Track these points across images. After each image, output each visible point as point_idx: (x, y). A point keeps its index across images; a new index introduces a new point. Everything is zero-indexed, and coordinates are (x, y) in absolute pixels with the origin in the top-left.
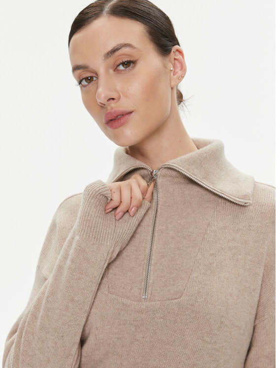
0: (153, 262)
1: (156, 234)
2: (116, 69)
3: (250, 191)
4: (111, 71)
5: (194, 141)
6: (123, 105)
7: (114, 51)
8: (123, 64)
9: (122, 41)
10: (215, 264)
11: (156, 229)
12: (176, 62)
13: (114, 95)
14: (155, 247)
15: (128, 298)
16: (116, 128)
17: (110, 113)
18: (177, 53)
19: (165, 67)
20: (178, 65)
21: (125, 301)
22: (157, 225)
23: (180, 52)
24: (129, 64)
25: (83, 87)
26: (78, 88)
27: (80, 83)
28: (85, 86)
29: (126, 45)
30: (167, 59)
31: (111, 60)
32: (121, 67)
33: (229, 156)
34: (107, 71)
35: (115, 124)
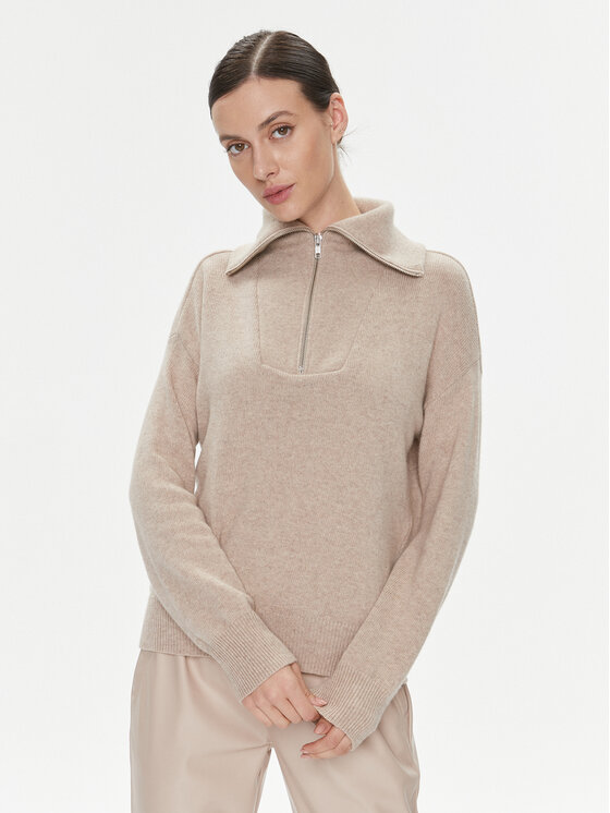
0: (309, 332)
1: (313, 302)
2: (271, 138)
3: (421, 262)
4: (266, 140)
5: (356, 200)
6: (283, 178)
7: (268, 121)
8: (279, 130)
9: (277, 110)
10: (378, 338)
11: (314, 297)
12: (336, 112)
13: (273, 169)
14: (312, 316)
15: (283, 369)
16: (278, 203)
17: (270, 190)
18: (337, 102)
19: (325, 124)
20: (338, 115)
21: (280, 372)
22: (314, 292)
23: (340, 100)
24: (285, 129)
25: (232, 155)
26: (227, 154)
27: (229, 149)
28: (235, 155)
29: (281, 113)
30: (326, 114)
31: (266, 130)
32: (277, 135)
33: (399, 223)
34: (262, 141)
35: (277, 199)
